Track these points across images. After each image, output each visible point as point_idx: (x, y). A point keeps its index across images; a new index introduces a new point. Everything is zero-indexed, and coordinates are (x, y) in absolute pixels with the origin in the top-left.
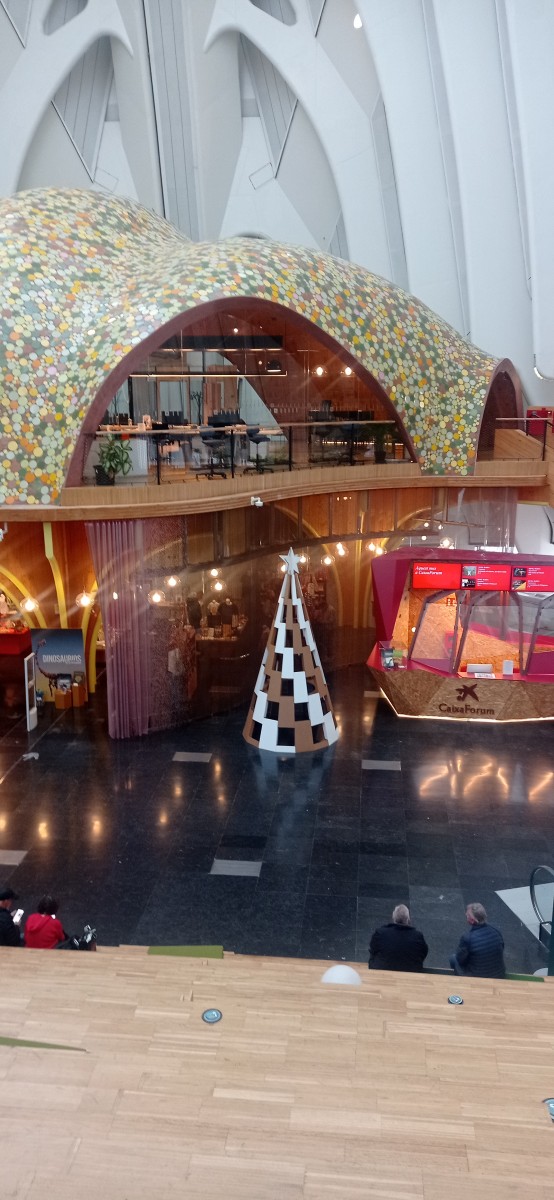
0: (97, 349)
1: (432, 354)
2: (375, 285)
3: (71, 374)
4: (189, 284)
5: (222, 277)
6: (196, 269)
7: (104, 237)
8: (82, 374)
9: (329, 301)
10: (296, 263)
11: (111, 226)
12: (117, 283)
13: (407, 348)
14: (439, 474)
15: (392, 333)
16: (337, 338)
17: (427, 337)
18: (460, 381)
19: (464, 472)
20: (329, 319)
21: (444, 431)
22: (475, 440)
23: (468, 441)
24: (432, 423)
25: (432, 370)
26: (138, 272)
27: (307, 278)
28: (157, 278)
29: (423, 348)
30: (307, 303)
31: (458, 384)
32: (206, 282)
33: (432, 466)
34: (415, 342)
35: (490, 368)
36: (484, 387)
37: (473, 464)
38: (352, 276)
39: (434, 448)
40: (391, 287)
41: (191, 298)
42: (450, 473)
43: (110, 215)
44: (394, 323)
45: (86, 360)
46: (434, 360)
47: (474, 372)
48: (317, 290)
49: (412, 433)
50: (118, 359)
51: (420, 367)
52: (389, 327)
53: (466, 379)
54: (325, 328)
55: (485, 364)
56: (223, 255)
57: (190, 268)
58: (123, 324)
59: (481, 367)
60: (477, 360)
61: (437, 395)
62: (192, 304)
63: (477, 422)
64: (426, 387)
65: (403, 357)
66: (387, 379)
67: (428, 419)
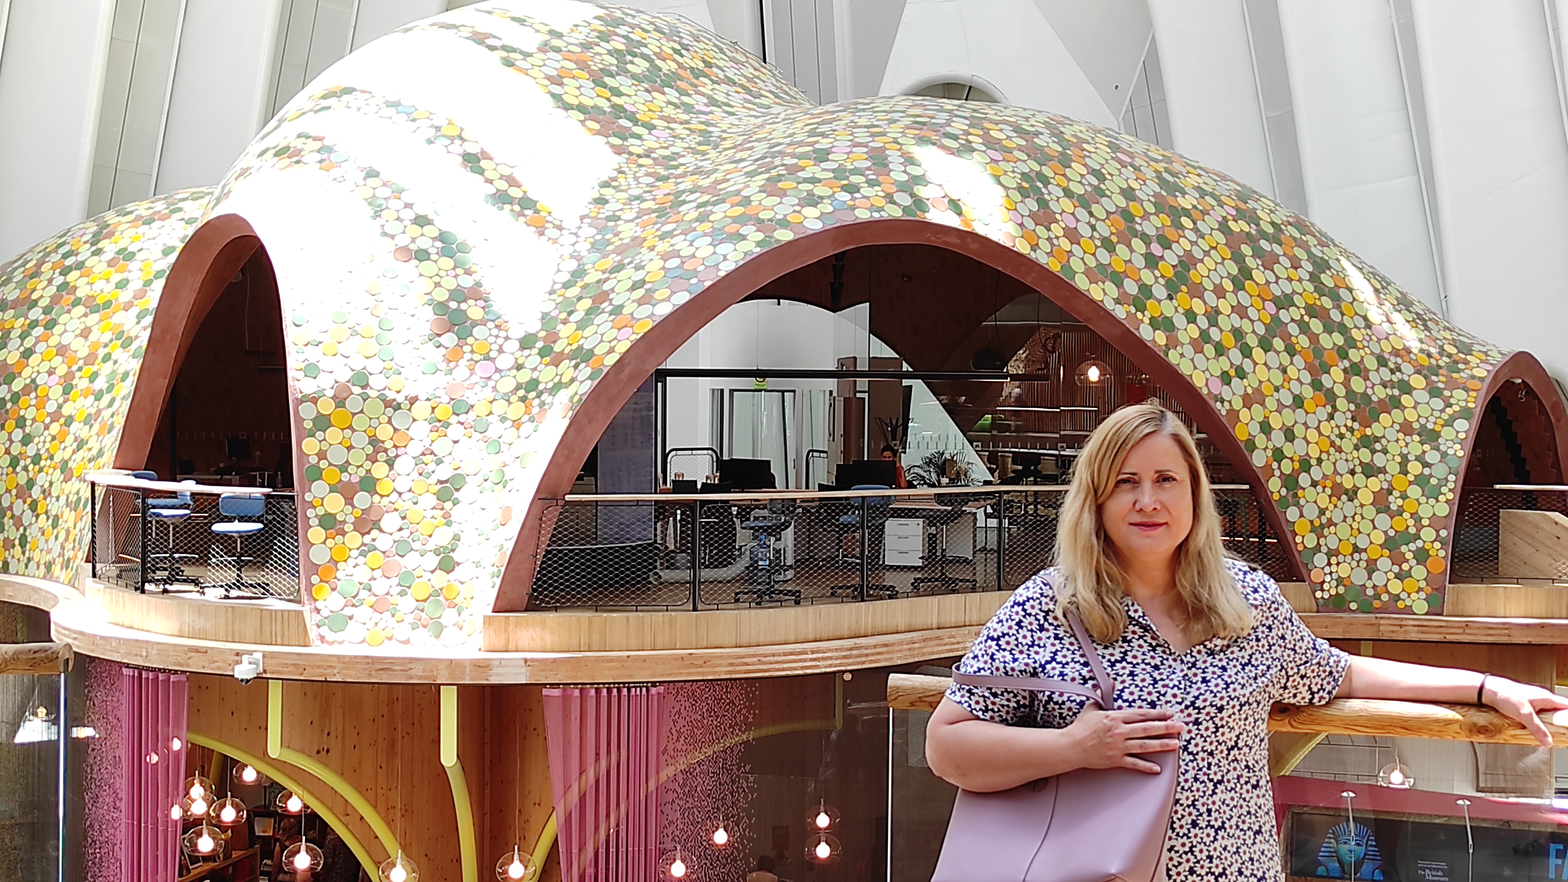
0: (582, 325)
1: (1339, 340)
2: (1202, 193)
3: (524, 376)
4: (783, 193)
5: (855, 179)
6: (802, 163)
7: (615, 100)
8: (547, 375)
9: (1093, 228)
10: (1020, 149)
11: (634, 76)
12: (636, 192)
14: (1359, 610)
15: (1240, 293)
16: (1109, 305)
17: (1327, 302)
18: (1405, 400)
19: (1421, 607)
20: (1092, 263)
21: (1370, 512)
22: (1443, 533)
23: (1428, 534)
24: (1338, 491)
25: (1337, 374)
26: (680, 171)
27: (1046, 182)
28: (717, 182)
29: (1316, 326)
30: (1041, 231)
31: (1402, 408)
32: (820, 190)
33: (1341, 590)
34: (1295, 313)
35: (1481, 373)
36: (1465, 413)
37: (1441, 590)
38: (1150, 174)
39: (1347, 549)
40: (1244, 195)
41: (784, 223)
42: (1384, 609)
43: (635, 55)
44: (1246, 273)
45: (557, 348)
46: (1342, 353)
48: (1067, 204)
49: (1292, 514)
50: (623, 347)
51: (1309, 368)
52: (1233, 279)
53: (1421, 396)
54: (1081, 282)
55: (1466, 362)
56: (862, 136)
57: (788, 161)
58: (639, 276)
59: (1459, 371)
60: (1449, 356)
61: (1351, 430)
62: (785, 236)
63: (1449, 493)
64: (1323, 413)
65: (1266, 345)
66: (1226, 393)
67: (1329, 483)
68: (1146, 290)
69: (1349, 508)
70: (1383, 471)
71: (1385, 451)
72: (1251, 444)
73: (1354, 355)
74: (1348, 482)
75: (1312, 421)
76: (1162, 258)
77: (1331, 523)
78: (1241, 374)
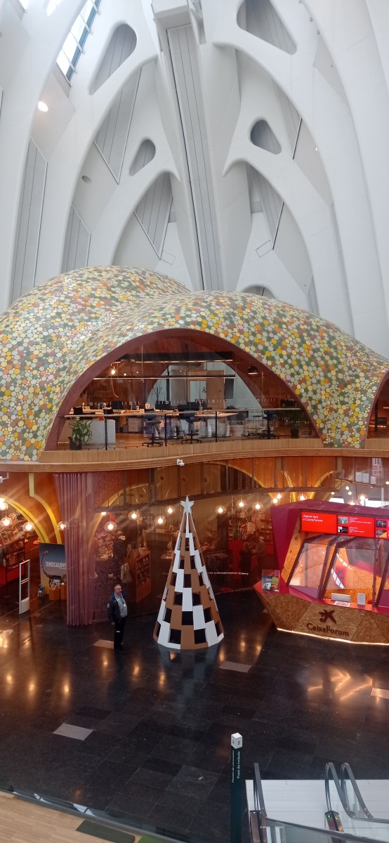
0: (78, 363)
1: (335, 362)
2: (292, 317)
5: (168, 316)
8: (67, 379)
9: (249, 329)
13: (312, 358)
14: (338, 447)
15: (301, 348)
16: (252, 353)
17: (332, 350)
19: (357, 446)
20: (247, 340)
21: (342, 416)
22: (366, 423)
23: (361, 423)
24: (331, 410)
25: (333, 373)
27: (235, 315)
29: (327, 358)
30: (230, 330)
31: (356, 383)
33: (332, 441)
34: (320, 354)
35: (384, 371)
36: (376, 384)
37: (364, 440)
38: (274, 311)
39: (334, 428)
42: (346, 447)
44: (304, 342)
46: (336, 366)
47: (369, 374)
50: (86, 369)
52: (299, 344)
54: (242, 346)
55: (380, 368)
59: (376, 371)
60: (374, 366)
61: (337, 390)
62: (139, 335)
63: (369, 410)
64: (327, 385)
66: (292, 380)
67: (328, 407)
68: (266, 348)
69: (335, 415)
70: (347, 403)
71: (348, 397)
72: (301, 396)
73: (340, 367)
74: (335, 407)
75: (323, 388)
76: (273, 338)
77: (329, 420)
78: (298, 373)
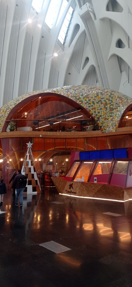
9: (75, 92)
16: (73, 100)
18: (118, 108)
19: (114, 131)
20: (73, 96)
23: (117, 123)
25: (109, 106)
33: (105, 131)
37: (117, 129)
39: (106, 126)
48: (72, 90)
49: (98, 121)
51: (104, 105)
53: (121, 107)
61: (109, 112)
65: (98, 103)
66: (89, 108)
67: (104, 118)
68: (80, 98)
70: (113, 116)
72: (92, 114)
73: (112, 103)
74: (107, 118)
75: (103, 111)
76: (84, 95)
78: (92, 106)
